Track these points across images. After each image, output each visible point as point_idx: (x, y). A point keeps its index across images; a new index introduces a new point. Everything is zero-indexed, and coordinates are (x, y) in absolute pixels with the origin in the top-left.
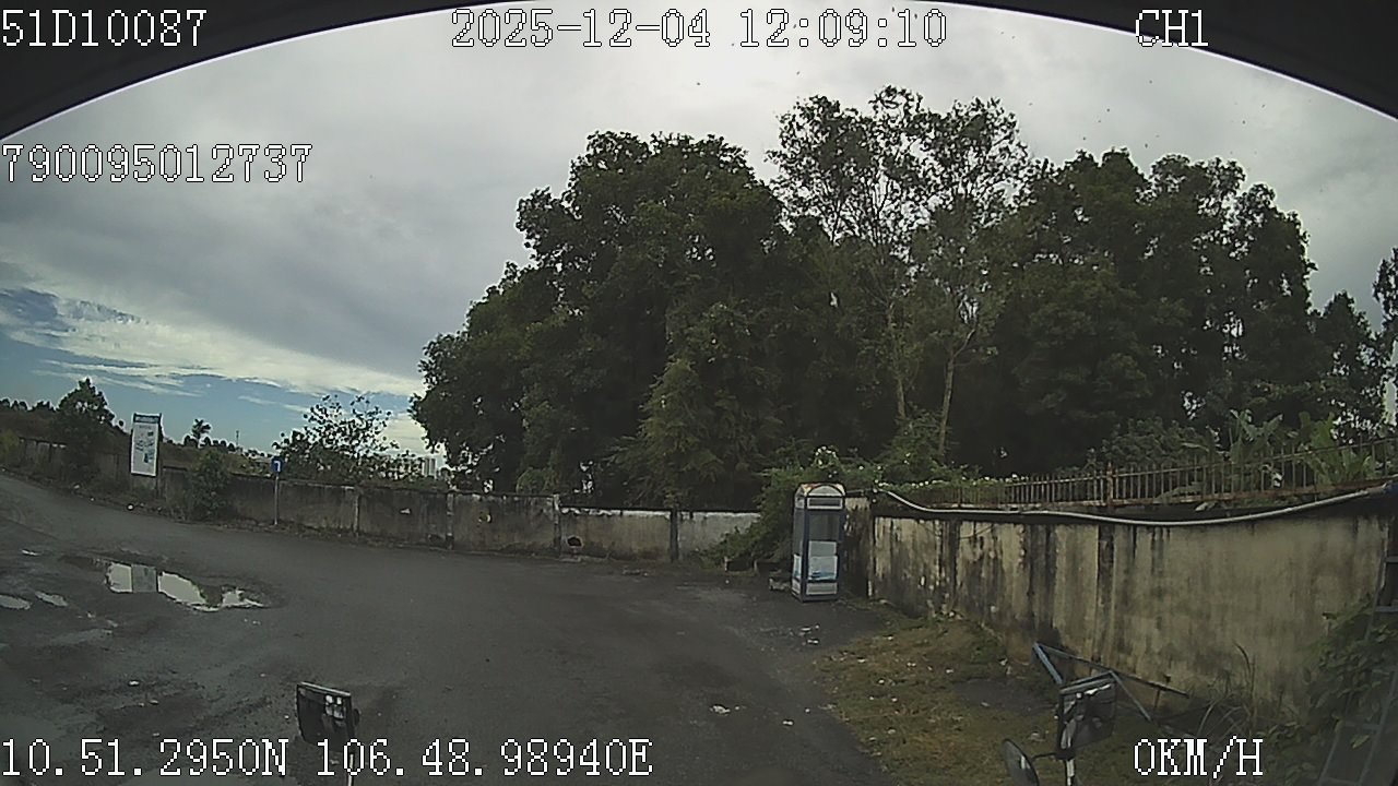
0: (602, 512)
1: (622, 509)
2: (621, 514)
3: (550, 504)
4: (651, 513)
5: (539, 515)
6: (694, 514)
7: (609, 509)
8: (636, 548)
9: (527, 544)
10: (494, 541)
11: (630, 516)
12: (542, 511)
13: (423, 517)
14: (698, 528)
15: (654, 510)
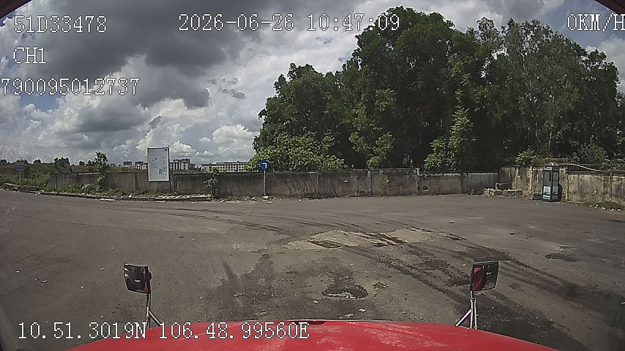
0: (436, 175)
1: (443, 173)
2: (443, 175)
3: (415, 172)
4: (453, 174)
5: (411, 177)
6: (469, 174)
7: (438, 173)
8: (449, 189)
9: (406, 191)
10: (391, 190)
11: (446, 176)
12: (412, 176)
13: (355, 183)
14: (470, 179)
15: (455, 173)
